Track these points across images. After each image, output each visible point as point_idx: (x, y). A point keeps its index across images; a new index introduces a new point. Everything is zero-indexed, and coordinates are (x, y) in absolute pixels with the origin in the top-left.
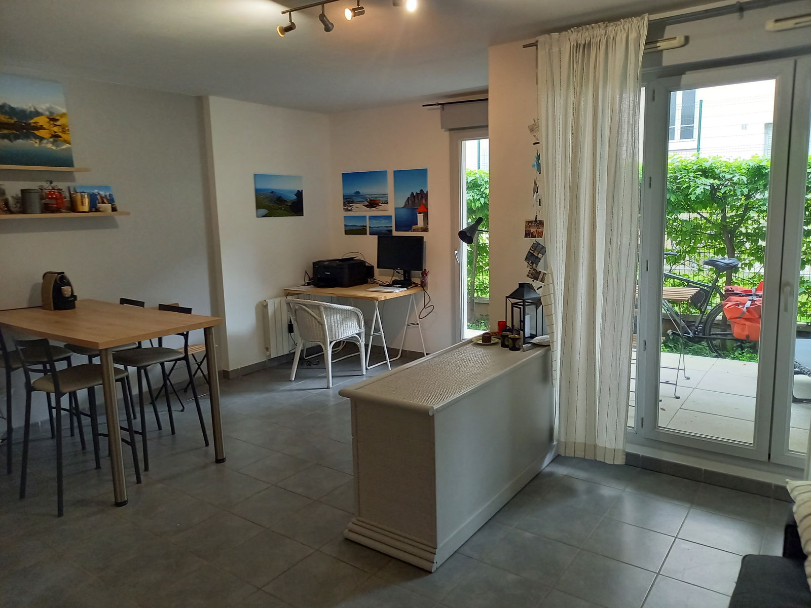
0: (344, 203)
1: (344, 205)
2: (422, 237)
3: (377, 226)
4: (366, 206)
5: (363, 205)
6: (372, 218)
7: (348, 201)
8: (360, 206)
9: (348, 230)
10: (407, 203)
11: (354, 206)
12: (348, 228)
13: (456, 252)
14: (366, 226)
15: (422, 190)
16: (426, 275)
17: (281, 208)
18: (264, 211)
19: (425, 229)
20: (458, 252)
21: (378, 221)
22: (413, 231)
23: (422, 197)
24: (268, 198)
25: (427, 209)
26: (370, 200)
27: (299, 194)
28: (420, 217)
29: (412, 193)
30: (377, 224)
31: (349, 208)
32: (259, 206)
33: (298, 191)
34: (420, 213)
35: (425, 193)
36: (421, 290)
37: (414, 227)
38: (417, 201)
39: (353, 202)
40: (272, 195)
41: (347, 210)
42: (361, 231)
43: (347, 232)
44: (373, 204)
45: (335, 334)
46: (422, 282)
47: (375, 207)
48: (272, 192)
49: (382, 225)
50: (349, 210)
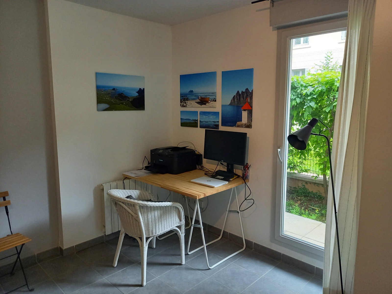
0: (181, 100)
1: (181, 102)
2: (246, 134)
3: (206, 121)
4: (198, 103)
5: (196, 102)
6: (203, 113)
7: (184, 99)
8: (193, 103)
9: (183, 123)
10: (233, 101)
11: (188, 103)
12: (183, 121)
13: (279, 150)
14: (197, 120)
15: (247, 89)
16: (248, 169)
17: (122, 103)
18: (106, 106)
19: (249, 126)
20: (281, 150)
21: (207, 117)
22: (238, 127)
23: (247, 95)
24: (109, 94)
25: (252, 107)
26: (202, 98)
27: (141, 92)
28: (245, 114)
29: (238, 92)
30: (205, 119)
31: (185, 105)
32: (99, 101)
33: (140, 89)
34: (245, 110)
35: (250, 91)
36: (242, 183)
37: (238, 123)
38: (242, 99)
39: (187, 99)
40: (113, 91)
41: (183, 106)
42: (194, 124)
43: (183, 124)
44: (203, 101)
45: (152, 231)
46: (244, 175)
47: (205, 104)
48: (114, 89)
49: (211, 119)
50: (185, 106)
